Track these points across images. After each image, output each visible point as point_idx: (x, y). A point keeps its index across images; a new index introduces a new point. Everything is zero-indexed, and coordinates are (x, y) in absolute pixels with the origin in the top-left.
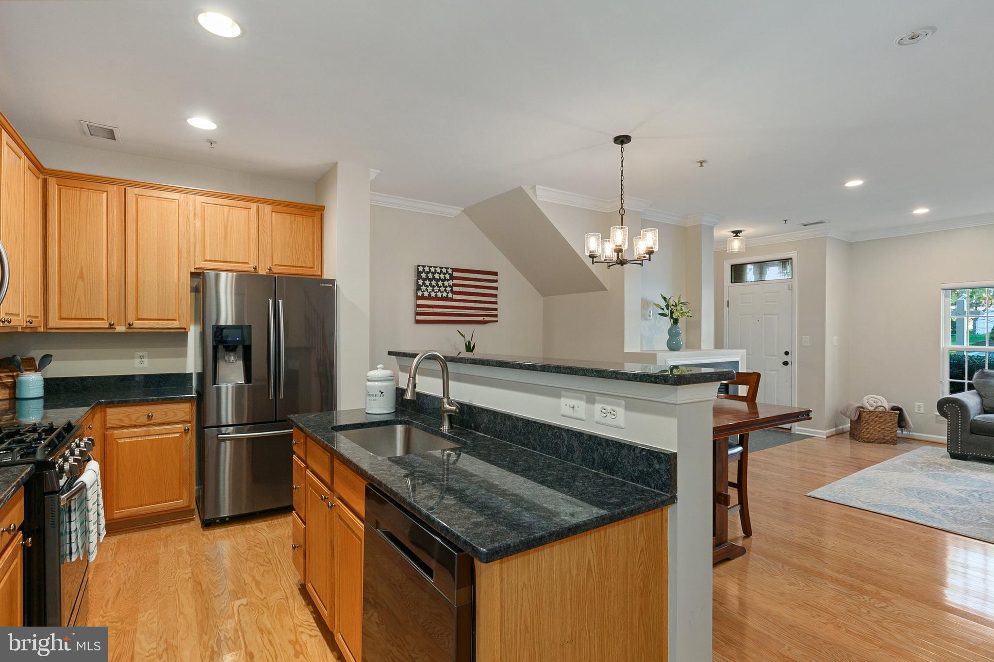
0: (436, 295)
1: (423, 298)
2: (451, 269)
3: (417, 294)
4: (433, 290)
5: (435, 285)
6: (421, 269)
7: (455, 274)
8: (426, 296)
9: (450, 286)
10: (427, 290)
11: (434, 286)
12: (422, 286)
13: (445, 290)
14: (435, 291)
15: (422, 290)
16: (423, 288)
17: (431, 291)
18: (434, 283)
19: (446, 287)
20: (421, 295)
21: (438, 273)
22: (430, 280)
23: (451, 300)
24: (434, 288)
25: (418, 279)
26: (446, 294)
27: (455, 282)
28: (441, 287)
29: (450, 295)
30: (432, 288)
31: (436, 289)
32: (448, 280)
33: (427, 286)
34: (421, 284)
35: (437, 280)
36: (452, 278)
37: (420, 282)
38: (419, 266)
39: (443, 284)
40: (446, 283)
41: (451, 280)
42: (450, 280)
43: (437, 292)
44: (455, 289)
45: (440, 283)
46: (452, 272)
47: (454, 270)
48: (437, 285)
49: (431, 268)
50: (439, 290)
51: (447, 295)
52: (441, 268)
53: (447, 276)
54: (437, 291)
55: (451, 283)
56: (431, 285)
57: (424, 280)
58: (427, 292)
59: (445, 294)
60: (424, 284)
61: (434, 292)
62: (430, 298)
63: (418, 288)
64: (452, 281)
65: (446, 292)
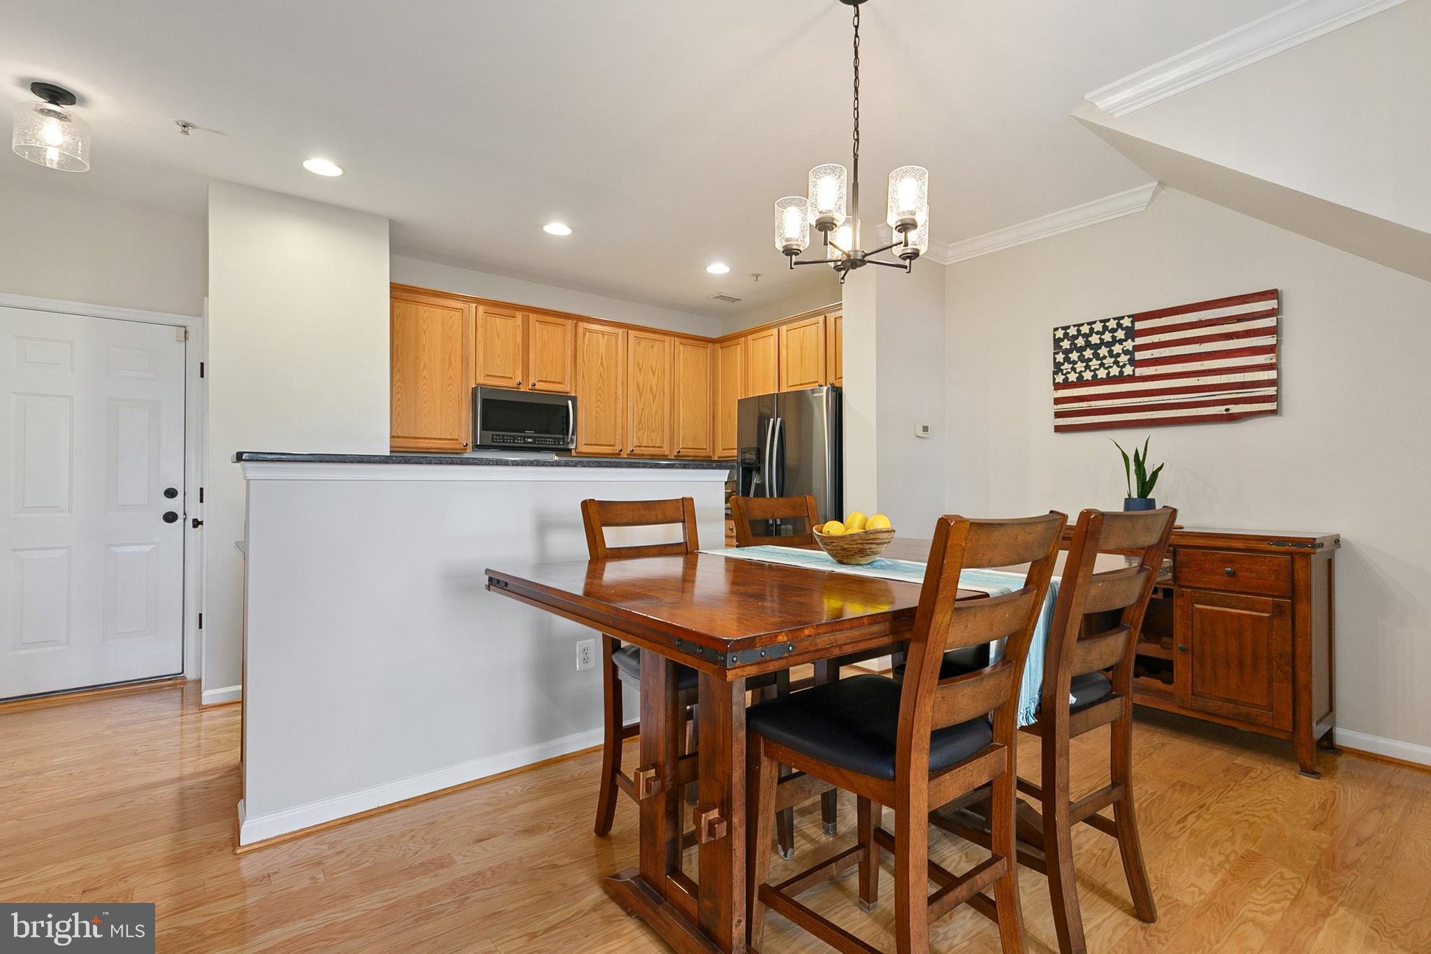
0: (1095, 376)
1: (1066, 385)
2: (1129, 316)
3: (1054, 379)
4: (1087, 367)
5: (1091, 357)
6: (1060, 334)
7: (1139, 325)
8: (1072, 381)
9: (1126, 352)
10: (1074, 369)
11: (1090, 360)
12: (1063, 364)
13: (1116, 363)
14: (1092, 368)
15: (1065, 371)
16: (1067, 366)
17: (1083, 369)
18: (1088, 353)
19: (1118, 355)
20: (1061, 382)
21: (1098, 333)
22: (1081, 350)
23: (1132, 379)
24: (1090, 364)
25: (1055, 354)
26: (1119, 369)
27: (1140, 341)
28: (1105, 357)
29: (1128, 370)
30: (1085, 364)
31: (1095, 363)
32: (1121, 342)
33: (1075, 363)
34: (1062, 361)
35: (1096, 347)
36: (1131, 333)
37: (1060, 357)
38: (1056, 329)
39: (1110, 352)
40: (1117, 349)
41: (1130, 340)
42: (1125, 340)
43: (1096, 369)
44: (1139, 356)
45: (1103, 351)
46: (1133, 322)
47: (1136, 318)
48: (1096, 356)
49: (1081, 328)
50: (1102, 365)
51: (1121, 372)
52: (1104, 321)
53: (1120, 334)
54: (1098, 367)
55: (1129, 345)
56: (1082, 359)
57: (1067, 352)
58: (1075, 372)
59: (1115, 371)
60: (1067, 359)
61: (1091, 371)
62: (1081, 383)
63: (1058, 368)
64: (1133, 341)
65: (1118, 366)
